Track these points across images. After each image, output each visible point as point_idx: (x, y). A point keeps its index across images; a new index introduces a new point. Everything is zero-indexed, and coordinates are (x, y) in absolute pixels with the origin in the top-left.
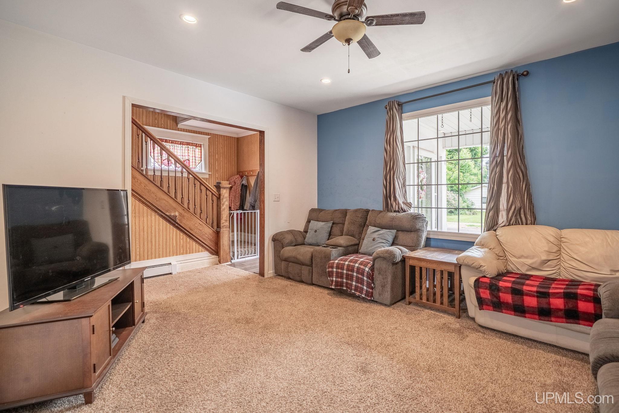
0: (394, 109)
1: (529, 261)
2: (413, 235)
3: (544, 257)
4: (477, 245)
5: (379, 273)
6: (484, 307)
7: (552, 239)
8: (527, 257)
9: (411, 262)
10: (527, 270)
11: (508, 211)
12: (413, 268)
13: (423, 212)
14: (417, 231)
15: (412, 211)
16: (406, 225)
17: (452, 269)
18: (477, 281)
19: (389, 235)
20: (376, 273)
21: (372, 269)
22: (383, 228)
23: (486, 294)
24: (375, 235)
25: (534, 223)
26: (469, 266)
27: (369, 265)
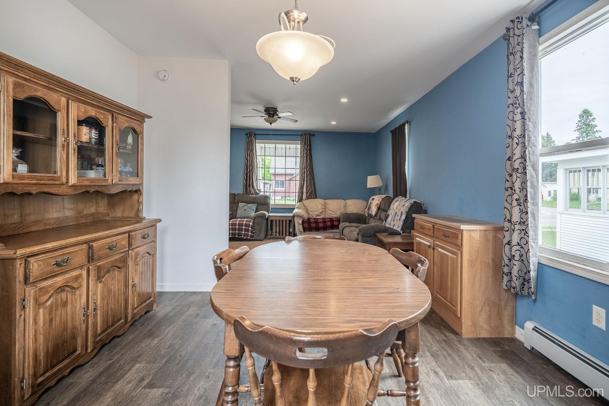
0: (252, 137)
1: (316, 213)
2: (265, 206)
3: (321, 211)
4: (296, 208)
5: (258, 225)
6: (306, 231)
7: (323, 203)
8: (315, 212)
9: (271, 218)
10: (316, 217)
11: (307, 193)
12: (272, 221)
13: (268, 194)
14: (268, 204)
15: (262, 194)
16: (262, 201)
17: (291, 219)
18: (303, 221)
19: (254, 206)
20: (256, 224)
21: (253, 223)
22: (248, 203)
23: (306, 225)
24: (245, 207)
25: (316, 198)
26: (298, 216)
27: (252, 222)
